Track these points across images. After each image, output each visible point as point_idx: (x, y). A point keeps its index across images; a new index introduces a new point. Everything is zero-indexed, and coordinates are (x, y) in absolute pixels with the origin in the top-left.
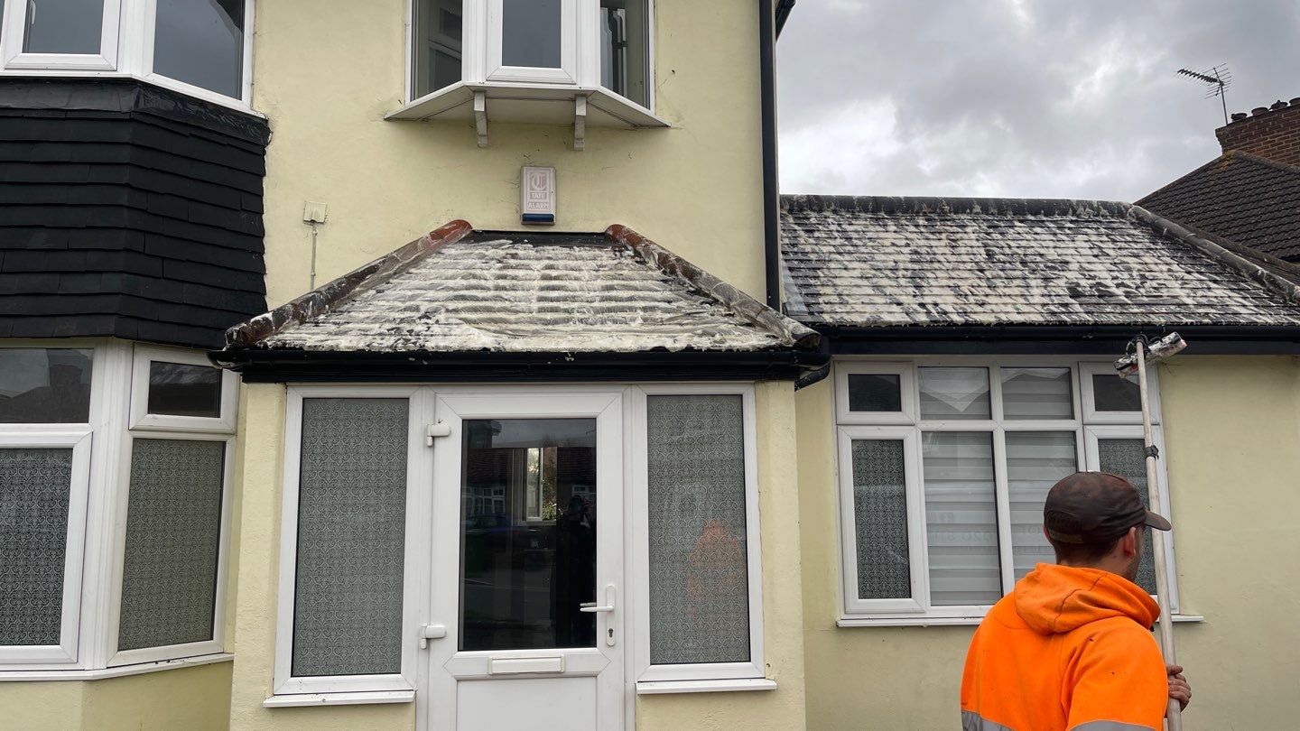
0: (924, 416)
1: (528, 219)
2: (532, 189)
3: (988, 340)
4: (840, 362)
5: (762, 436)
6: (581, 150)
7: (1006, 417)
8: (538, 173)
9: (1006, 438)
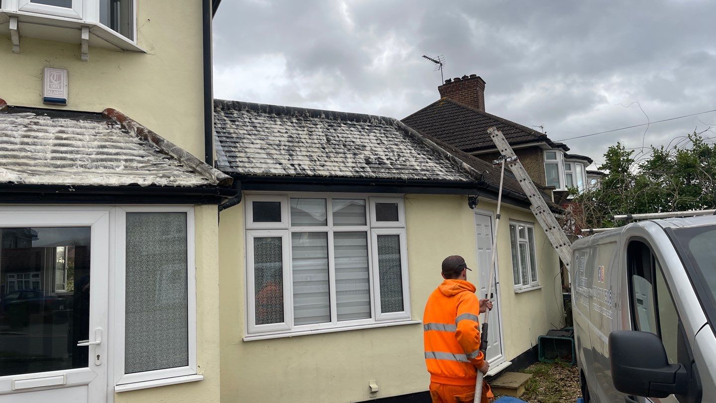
0: (293, 225)
1: (47, 101)
2: (51, 82)
3: (326, 184)
4: (248, 195)
5: (198, 237)
6: (86, 61)
7: (334, 225)
8: (55, 73)
9: (334, 235)
